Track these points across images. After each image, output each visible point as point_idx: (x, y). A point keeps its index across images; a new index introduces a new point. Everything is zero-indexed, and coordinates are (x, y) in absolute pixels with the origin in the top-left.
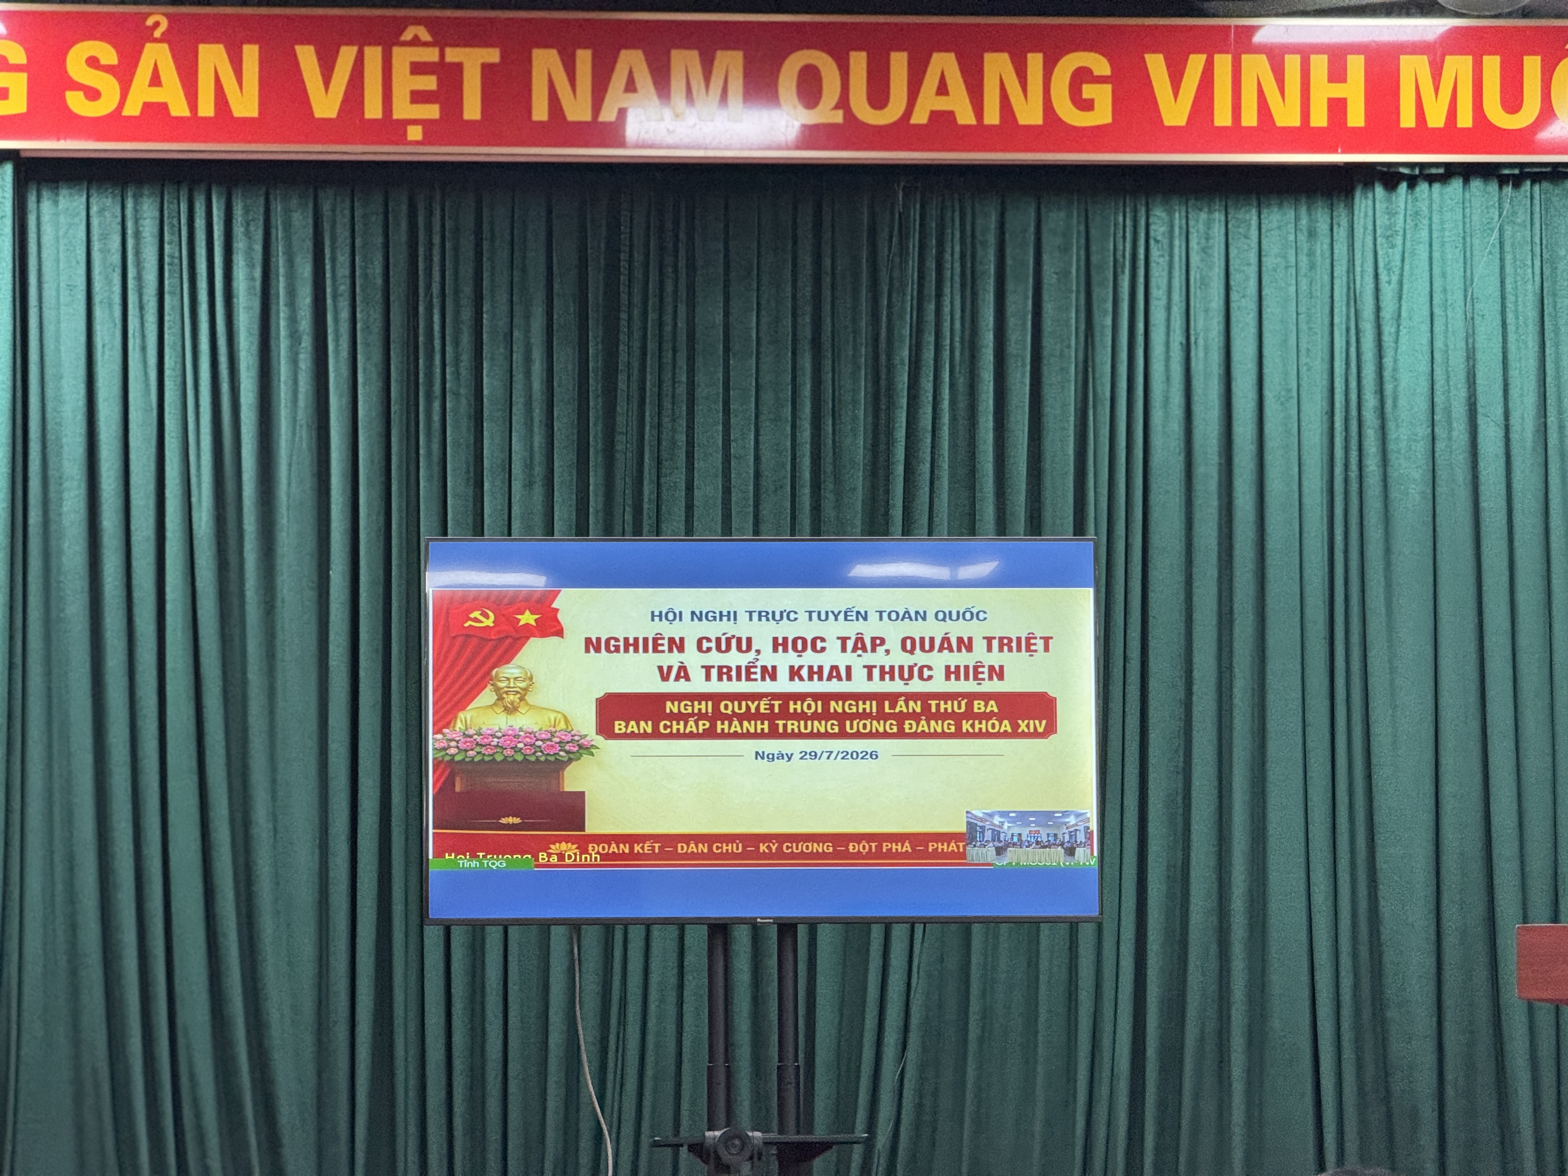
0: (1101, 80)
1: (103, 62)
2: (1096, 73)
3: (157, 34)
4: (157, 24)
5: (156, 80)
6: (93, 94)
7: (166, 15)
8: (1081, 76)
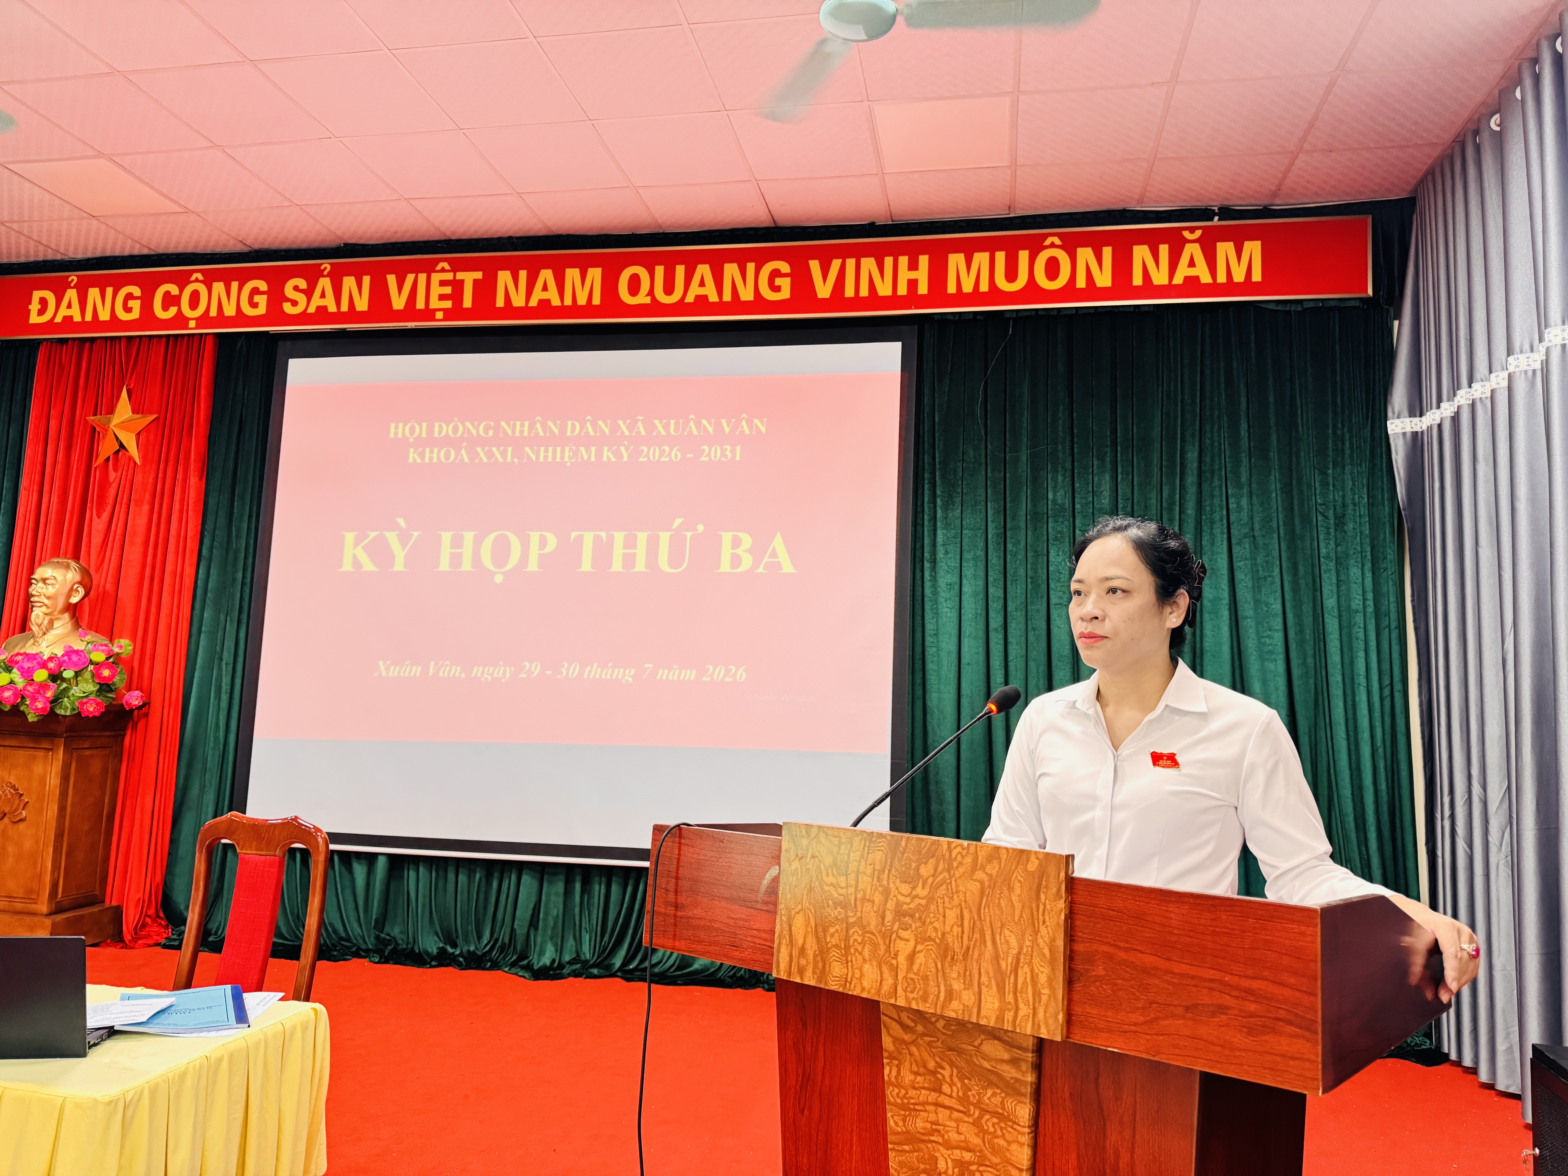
0: (785, 275)
1: (301, 287)
2: (783, 271)
3: (325, 273)
4: (325, 268)
5: (323, 295)
6: (294, 303)
7: (329, 264)
8: (776, 273)
